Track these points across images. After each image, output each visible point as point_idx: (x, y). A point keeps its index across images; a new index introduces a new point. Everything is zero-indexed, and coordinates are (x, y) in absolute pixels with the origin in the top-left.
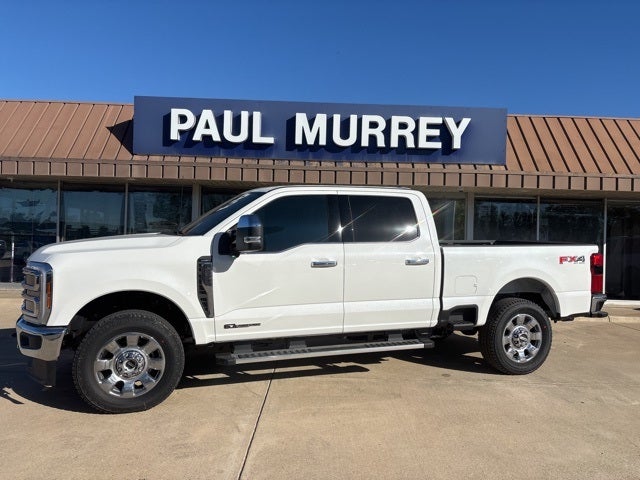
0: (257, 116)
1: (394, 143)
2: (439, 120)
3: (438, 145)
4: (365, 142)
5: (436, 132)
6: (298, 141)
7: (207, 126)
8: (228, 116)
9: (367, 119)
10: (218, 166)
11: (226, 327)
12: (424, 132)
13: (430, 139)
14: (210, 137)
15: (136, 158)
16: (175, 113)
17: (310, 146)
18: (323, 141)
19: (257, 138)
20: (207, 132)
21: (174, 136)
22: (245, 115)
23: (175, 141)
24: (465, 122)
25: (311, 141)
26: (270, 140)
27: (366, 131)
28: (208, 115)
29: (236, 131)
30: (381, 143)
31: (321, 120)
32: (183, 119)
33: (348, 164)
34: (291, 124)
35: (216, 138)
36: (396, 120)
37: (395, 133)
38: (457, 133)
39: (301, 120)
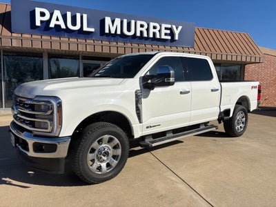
0: (85, 16)
1: (151, 36)
2: (169, 26)
3: (169, 38)
4: (138, 34)
5: (168, 32)
6: (107, 31)
7: (57, 20)
8: (69, 15)
9: (139, 23)
10: (64, 42)
11: (147, 127)
12: (164, 31)
13: (166, 34)
14: (59, 26)
15: (14, 35)
16: (38, 10)
17: (112, 34)
18: (119, 32)
19: (85, 28)
20: (58, 23)
21: (38, 23)
22: (78, 16)
23: (38, 27)
24: (180, 28)
25: (113, 32)
26: (92, 30)
27: (139, 29)
28: (57, 13)
29: (74, 23)
30: (145, 35)
31: (118, 21)
32: (43, 14)
33: (130, 44)
34: (103, 22)
35: (63, 26)
36: (152, 24)
37: (152, 31)
38: (177, 32)
39: (108, 20)
